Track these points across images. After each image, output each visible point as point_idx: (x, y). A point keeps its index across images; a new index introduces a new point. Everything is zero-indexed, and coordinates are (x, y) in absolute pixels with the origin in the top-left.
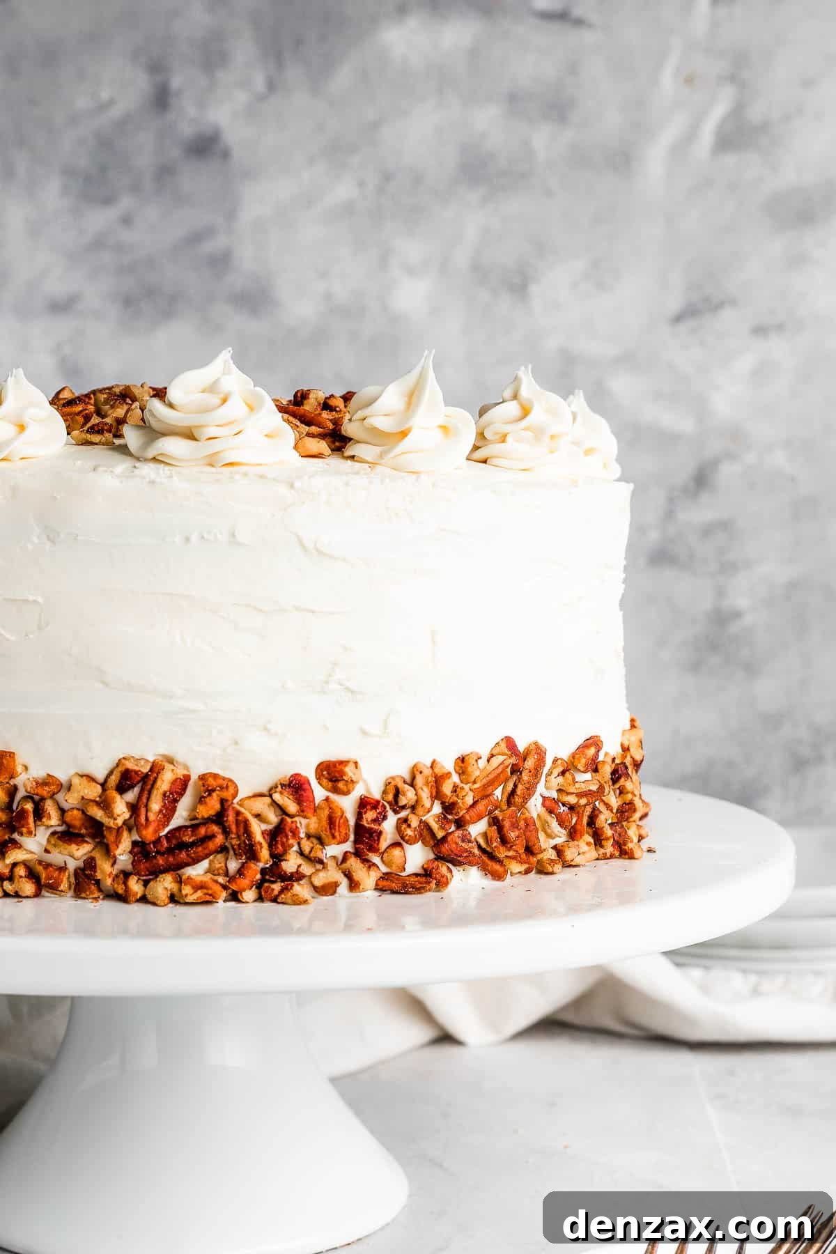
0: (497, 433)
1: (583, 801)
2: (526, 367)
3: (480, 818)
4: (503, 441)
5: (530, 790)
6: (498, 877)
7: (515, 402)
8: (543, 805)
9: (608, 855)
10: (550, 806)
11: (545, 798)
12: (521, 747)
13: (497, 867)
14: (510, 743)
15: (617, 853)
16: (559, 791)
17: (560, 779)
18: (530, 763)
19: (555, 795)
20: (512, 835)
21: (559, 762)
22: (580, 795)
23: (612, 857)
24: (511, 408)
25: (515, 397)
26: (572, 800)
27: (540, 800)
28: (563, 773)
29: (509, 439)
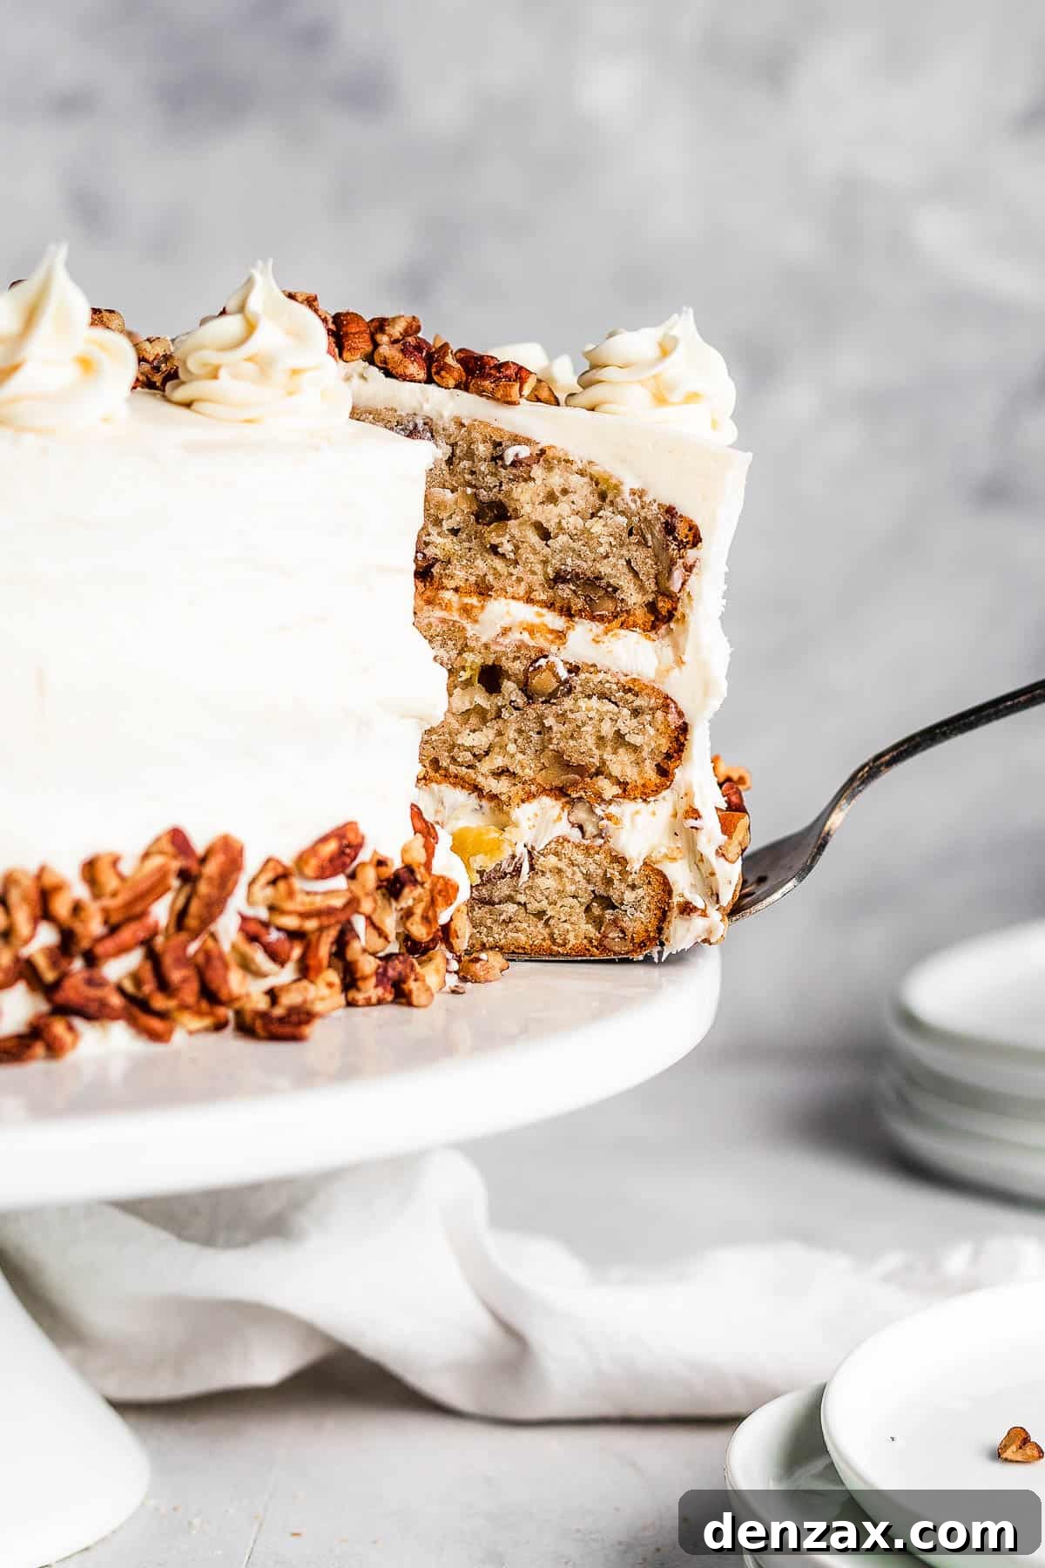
0: (205, 365)
1: (311, 925)
2: (265, 261)
3: (123, 950)
4: (215, 377)
5: (215, 907)
6: (155, 1036)
7: (239, 317)
8: (242, 929)
9: (374, 1000)
10: (252, 932)
11: (244, 919)
12: (200, 844)
13: (156, 1024)
14: (178, 840)
15: (390, 997)
16: (272, 908)
17: (269, 891)
18: (211, 868)
19: (263, 914)
20: (176, 976)
21: (271, 865)
22: (305, 915)
23: (380, 1002)
24: (232, 325)
25: (241, 309)
26: (291, 922)
27: (236, 921)
28: (274, 882)
29: (223, 373)
